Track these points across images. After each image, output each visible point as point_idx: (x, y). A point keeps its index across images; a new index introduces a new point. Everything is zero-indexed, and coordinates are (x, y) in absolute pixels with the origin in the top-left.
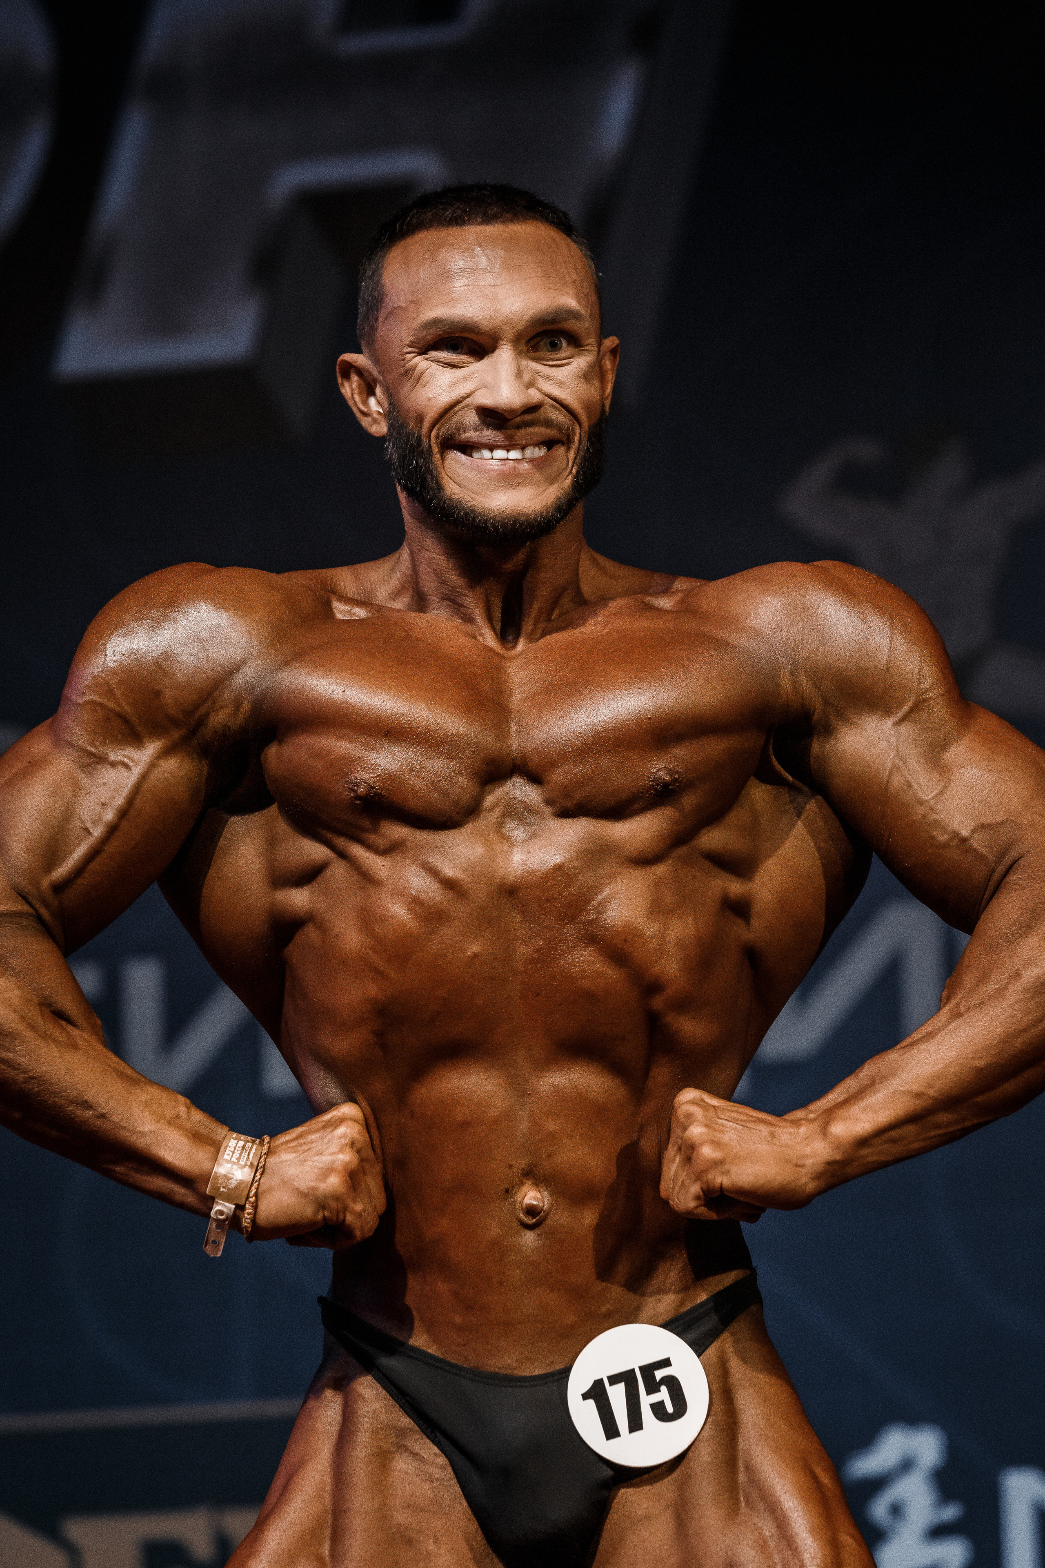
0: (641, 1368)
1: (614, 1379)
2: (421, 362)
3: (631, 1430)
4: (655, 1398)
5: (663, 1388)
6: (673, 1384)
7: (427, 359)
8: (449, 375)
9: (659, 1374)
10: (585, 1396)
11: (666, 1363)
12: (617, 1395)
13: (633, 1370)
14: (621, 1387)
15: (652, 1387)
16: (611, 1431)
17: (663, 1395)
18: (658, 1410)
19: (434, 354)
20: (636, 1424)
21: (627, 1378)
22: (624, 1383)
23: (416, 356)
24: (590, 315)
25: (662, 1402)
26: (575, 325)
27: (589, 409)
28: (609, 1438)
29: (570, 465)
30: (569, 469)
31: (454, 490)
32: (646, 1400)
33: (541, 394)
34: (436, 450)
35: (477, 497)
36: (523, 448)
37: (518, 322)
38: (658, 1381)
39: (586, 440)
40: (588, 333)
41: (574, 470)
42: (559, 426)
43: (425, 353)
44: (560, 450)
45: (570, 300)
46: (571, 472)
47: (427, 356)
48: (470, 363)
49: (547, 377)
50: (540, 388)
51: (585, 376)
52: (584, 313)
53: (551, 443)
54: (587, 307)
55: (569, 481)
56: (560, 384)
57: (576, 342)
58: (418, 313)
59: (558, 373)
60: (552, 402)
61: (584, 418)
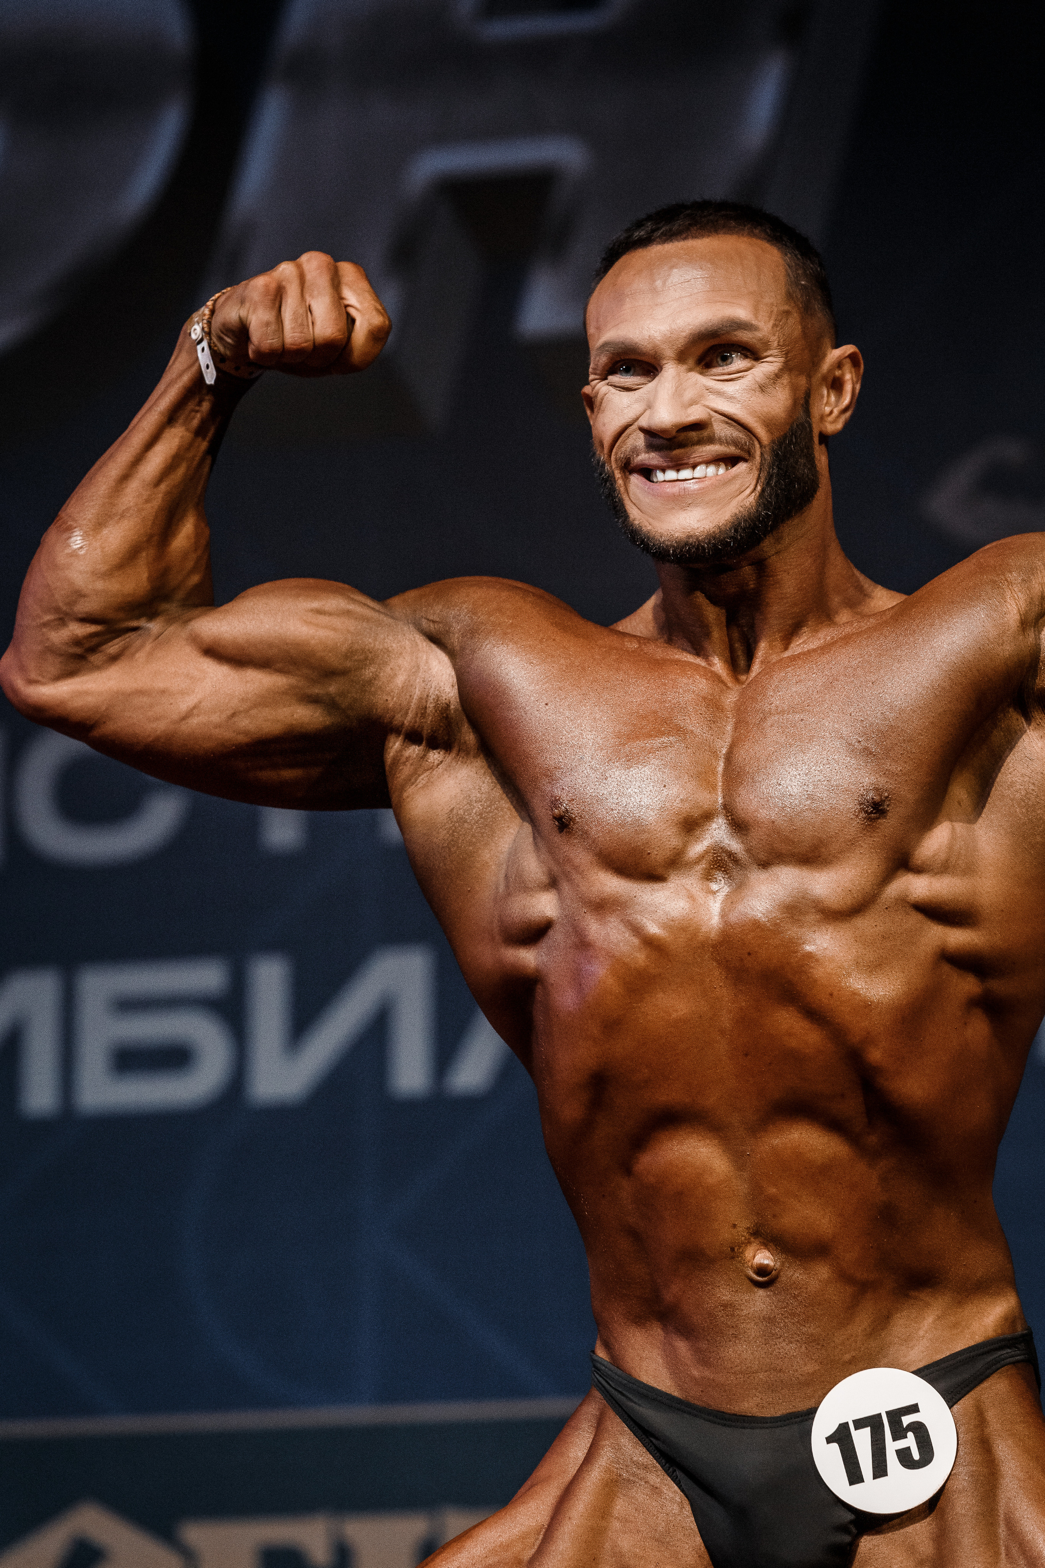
0: (888, 1413)
1: (859, 1424)
2: (602, 387)
3: (875, 1477)
4: (901, 1444)
5: (910, 1435)
6: (920, 1430)
7: (608, 384)
8: (625, 398)
9: (906, 1420)
10: (829, 1440)
11: (914, 1409)
12: (862, 1440)
13: (879, 1415)
14: (866, 1432)
15: (899, 1433)
16: (855, 1476)
17: (910, 1441)
18: (904, 1457)
19: (614, 379)
20: (880, 1470)
21: (873, 1423)
22: (869, 1428)
23: (598, 383)
24: (775, 325)
25: (909, 1448)
26: (744, 336)
27: (769, 423)
28: (852, 1483)
29: (754, 482)
30: (752, 487)
31: (634, 513)
32: (892, 1447)
33: (709, 411)
34: (618, 474)
35: (651, 520)
36: (694, 467)
37: (677, 339)
38: (905, 1427)
39: (768, 457)
40: (766, 345)
41: (759, 488)
42: (735, 443)
43: (606, 379)
44: (742, 467)
45: (741, 312)
46: (755, 489)
47: (607, 381)
48: (643, 384)
49: (719, 393)
50: (708, 404)
51: (762, 388)
52: (761, 324)
53: (730, 461)
54: (770, 317)
55: (752, 499)
56: (731, 398)
57: (753, 353)
58: (599, 338)
59: (730, 388)
60: (726, 419)
61: (761, 432)
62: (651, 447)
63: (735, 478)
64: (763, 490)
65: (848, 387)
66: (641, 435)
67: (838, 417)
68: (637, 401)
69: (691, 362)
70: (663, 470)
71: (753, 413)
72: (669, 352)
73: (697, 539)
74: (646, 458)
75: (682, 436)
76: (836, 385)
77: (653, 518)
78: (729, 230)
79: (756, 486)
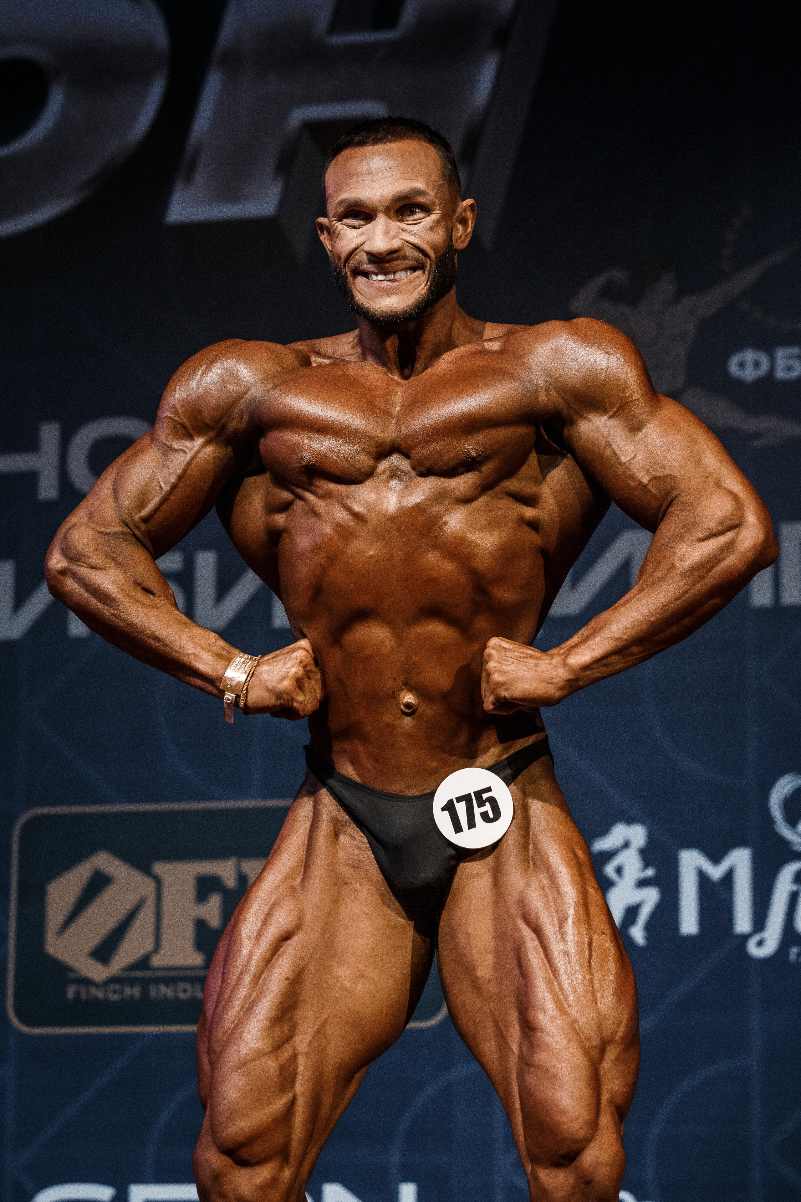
0: (474, 792)
1: (459, 799)
2: (339, 226)
3: (469, 828)
4: (483, 809)
5: (487, 804)
6: (493, 801)
7: (342, 224)
8: (354, 232)
9: (485, 796)
10: (443, 809)
11: (489, 789)
12: (461, 808)
13: (470, 794)
14: (463, 803)
15: (481, 804)
16: (458, 828)
17: (487, 808)
18: (485, 816)
19: (345, 221)
20: (472, 824)
21: (467, 798)
22: (464, 802)
23: (336, 223)
24: (437, 193)
25: (487, 812)
26: (422, 199)
27: (434, 248)
28: (456, 832)
29: (426, 280)
30: (425, 283)
31: (359, 298)
32: (478, 811)
33: (403, 241)
34: (349, 274)
35: (370, 302)
36: (394, 273)
37: (385, 201)
38: (484, 800)
39: (434, 267)
40: (433, 204)
41: (429, 283)
42: (416, 259)
43: (341, 220)
44: (419, 273)
45: (420, 185)
46: (426, 284)
47: (342, 222)
48: (364, 225)
49: (407, 231)
50: (403, 238)
51: (432, 229)
52: (430, 192)
53: (414, 269)
54: (434, 188)
55: (425, 290)
56: (414, 235)
57: (427, 210)
58: (337, 197)
59: (413, 228)
60: (411, 246)
61: (431, 253)
62: (370, 261)
63: (416, 278)
64: (431, 285)
65: (470, 222)
66: (365, 255)
67: (465, 239)
68: (361, 235)
69: (392, 214)
70: (377, 275)
71: (427, 243)
72: (381, 208)
73: (397, 313)
74: (367, 267)
75: (389, 257)
76: (463, 221)
77: (371, 300)
78: (409, 137)
79: (427, 282)
